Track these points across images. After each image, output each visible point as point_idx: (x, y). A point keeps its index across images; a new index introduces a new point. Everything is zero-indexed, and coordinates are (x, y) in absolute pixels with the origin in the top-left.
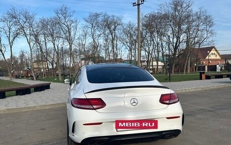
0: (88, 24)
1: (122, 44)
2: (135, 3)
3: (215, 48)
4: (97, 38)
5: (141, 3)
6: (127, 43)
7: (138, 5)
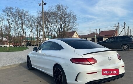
0: (4, 13)
1: (26, 27)
2: (40, 4)
3: (76, 32)
4: (11, 23)
5: (44, 4)
6: (29, 26)
7: (42, 5)
